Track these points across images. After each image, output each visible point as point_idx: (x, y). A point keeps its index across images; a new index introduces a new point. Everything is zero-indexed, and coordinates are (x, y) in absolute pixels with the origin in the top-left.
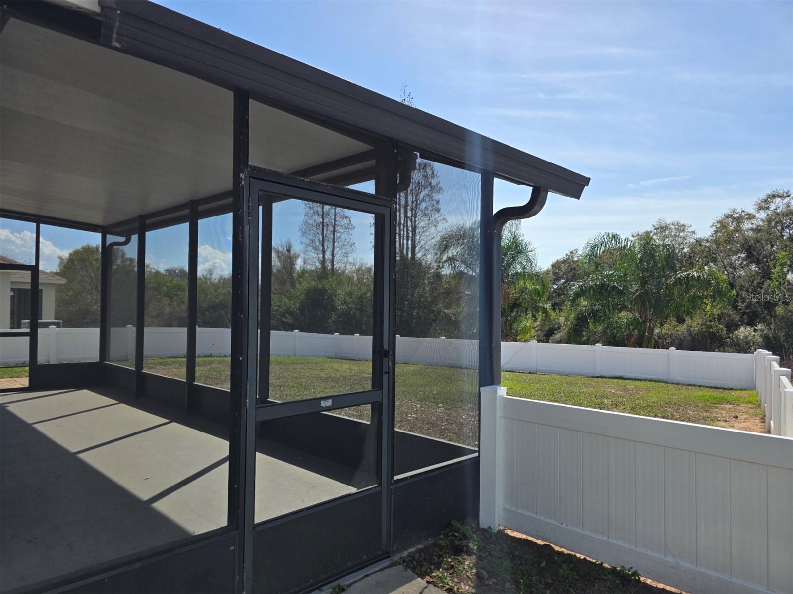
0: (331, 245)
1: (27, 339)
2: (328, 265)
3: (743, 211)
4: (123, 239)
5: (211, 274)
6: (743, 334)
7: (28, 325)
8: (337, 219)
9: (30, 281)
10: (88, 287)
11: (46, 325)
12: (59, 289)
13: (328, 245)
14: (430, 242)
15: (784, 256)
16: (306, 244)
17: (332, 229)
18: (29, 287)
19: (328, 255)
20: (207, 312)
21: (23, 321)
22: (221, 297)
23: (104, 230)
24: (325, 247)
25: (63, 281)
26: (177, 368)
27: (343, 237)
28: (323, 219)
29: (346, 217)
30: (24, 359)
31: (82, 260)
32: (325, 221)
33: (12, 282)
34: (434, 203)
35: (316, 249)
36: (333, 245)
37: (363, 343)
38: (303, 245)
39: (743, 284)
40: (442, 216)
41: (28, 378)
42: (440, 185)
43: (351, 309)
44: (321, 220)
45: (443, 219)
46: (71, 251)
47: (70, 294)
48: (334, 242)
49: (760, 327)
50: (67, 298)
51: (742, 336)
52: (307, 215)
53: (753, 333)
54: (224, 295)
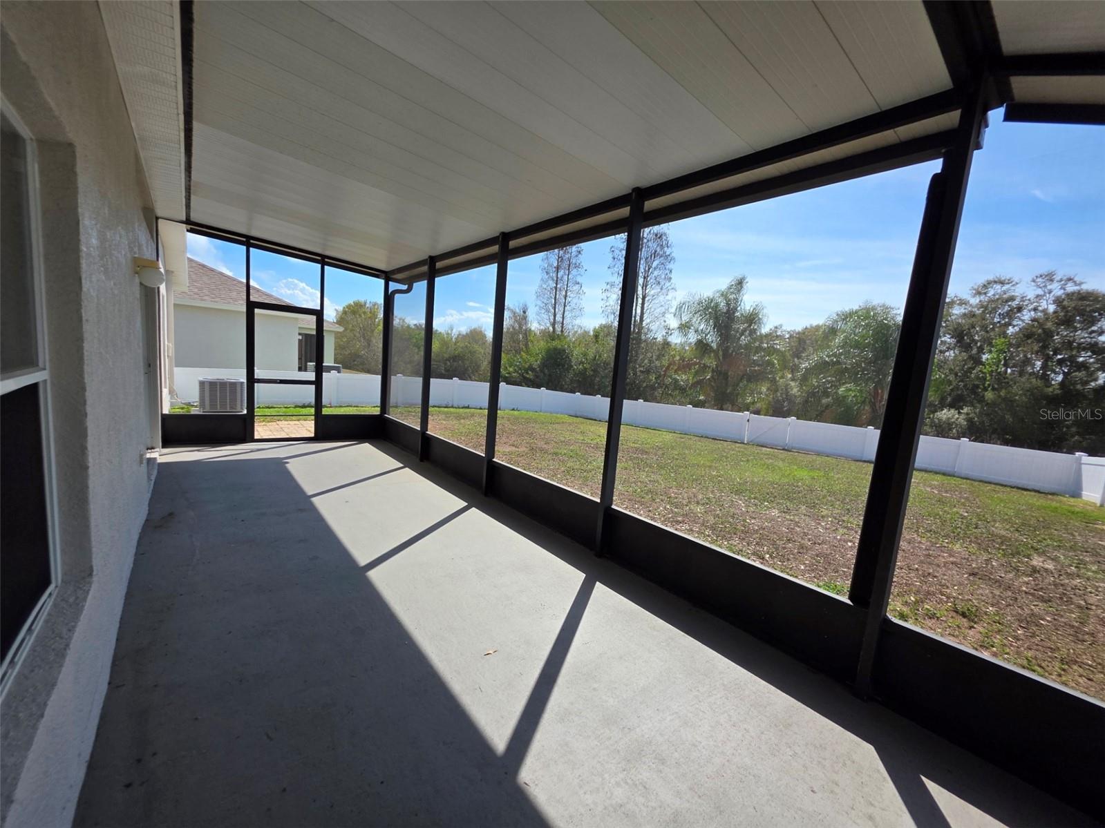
0: (562, 309)
1: (313, 387)
2: (558, 328)
3: (956, 297)
4: (405, 287)
5: (452, 330)
6: (945, 416)
7: (313, 368)
8: (569, 285)
9: (315, 327)
10: (358, 335)
11: (329, 369)
12: (338, 336)
13: (559, 309)
14: (658, 310)
15: (1003, 343)
16: (540, 307)
17: (564, 293)
18: (314, 333)
19: (559, 318)
20: (448, 362)
21: (309, 363)
22: (460, 350)
23: (387, 276)
24: (557, 310)
25: (341, 329)
26: (444, 420)
27: (575, 301)
28: (557, 284)
29: (578, 283)
30: (310, 400)
31: (354, 313)
32: (558, 286)
33: (299, 328)
34: (668, 272)
35: (548, 311)
36: (564, 308)
37: (602, 404)
38: (537, 307)
39: (953, 367)
40: (673, 286)
41: (313, 422)
42: (673, 255)
43: (586, 369)
44: (555, 285)
45: (672, 289)
46: (345, 304)
47: (344, 340)
48: (565, 306)
49: (965, 410)
50: (342, 343)
51: (944, 417)
52: (542, 279)
53: (957, 416)
54: (462, 348)
